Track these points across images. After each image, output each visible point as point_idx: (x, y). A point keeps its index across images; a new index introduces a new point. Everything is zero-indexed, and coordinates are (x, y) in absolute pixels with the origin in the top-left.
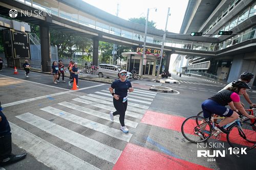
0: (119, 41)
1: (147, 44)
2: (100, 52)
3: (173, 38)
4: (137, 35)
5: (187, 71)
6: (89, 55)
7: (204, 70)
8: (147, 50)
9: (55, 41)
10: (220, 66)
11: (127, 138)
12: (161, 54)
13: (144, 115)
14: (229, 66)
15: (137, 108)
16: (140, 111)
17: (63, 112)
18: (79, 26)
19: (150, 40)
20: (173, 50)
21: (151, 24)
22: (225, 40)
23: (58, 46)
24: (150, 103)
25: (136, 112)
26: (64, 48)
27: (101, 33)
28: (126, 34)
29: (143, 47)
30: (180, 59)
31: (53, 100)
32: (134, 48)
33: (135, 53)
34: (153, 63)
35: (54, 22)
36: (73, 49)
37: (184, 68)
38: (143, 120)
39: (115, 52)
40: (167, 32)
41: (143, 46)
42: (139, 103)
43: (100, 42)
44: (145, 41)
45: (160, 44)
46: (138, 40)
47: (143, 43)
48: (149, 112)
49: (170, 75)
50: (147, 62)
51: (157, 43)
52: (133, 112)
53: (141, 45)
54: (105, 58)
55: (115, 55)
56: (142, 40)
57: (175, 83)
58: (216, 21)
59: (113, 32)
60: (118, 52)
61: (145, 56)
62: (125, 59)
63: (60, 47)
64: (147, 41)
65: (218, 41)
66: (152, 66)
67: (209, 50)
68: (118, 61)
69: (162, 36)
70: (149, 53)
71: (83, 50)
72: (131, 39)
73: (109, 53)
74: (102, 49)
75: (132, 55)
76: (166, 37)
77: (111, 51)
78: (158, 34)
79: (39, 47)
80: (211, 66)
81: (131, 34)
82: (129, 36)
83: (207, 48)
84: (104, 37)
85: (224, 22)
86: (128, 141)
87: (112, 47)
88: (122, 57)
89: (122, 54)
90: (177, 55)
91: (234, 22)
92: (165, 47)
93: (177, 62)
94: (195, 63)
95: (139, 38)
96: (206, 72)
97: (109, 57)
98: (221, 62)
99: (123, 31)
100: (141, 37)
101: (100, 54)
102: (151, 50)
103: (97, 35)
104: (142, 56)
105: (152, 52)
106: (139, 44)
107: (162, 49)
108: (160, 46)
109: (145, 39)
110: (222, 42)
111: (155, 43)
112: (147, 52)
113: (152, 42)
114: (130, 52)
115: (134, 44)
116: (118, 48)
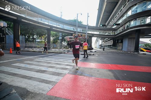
0: (63, 31)
1: (78, 32)
3: (92, 29)
4: (73, 28)
5: (102, 47)
7: (110, 45)
8: (78, 35)
9: (23, 33)
10: (118, 42)
12: (86, 37)
14: (122, 42)
17: (27, 65)
20: (93, 35)
22: (118, 29)
23: (25, 36)
24: (81, 59)
26: (29, 37)
28: (66, 27)
29: (76, 34)
30: (98, 41)
33: (72, 37)
35: (23, 20)
36: (35, 37)
37: (100, 45)
39: (61, 38)
40: (89, 26)
45: (85, 32)
46: (73, 30)
53: (75, 32)
54: (55, 42)
55: (61, 39)
56: (75, 30)
58: (112, 20)
59: (59, 26)
63: (26, 37)
64: (78, 31)
65: (115, 30)
67: (111, 34)
68: (63, 43)
70: (80, 37)
71: (41, 38)
72: (69, 29)
73: (58, 39)
74: (53, 37)
76: (88, 28)
77: (58, 37)
78: (84, 27)
79: (12, 36)
80: (113, 42)
81: (69, 27)
83: (110, 34)
84: (53, 28)
85: (116, 21)
87: (59, 35)
88: (65, 41)
89: (65, 38)
90: (96, 38)
91: (120, 20)
92: (88, 34)
94: (105, 42)
96: (111, 46)
97: (57, 41)
98: (118, 40)
100: (75, 29)
103: (49, 28)
109: (77, 29)
110: (117, 30)
111: (83, 32)
113: (81, 31)
115: (71, 32)
116: (62, 36)
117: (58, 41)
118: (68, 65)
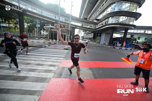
0: (41, 18)
1: (61, 22)
4: (54, 15)
5: (84, 38)
6: (16, 26)
7: (91, 38)
8: (61, 26)
10: (97, 36)
11: (51, 76)
12: (69, 29)
13: (61, 62)
14: (100, 36)
15: (57, 59)
16: (59, 61)
19: (62, 19)
20: (76, 27)
21: (63, 10)
22: (99, 23)
24: (64, 56)
25: (56, 62)
28: (45, 14)
29: (58, 24)
30: (80, 32)
32: (53, 24)
33: (54, 27)
34: (65, 34)
37: (82, 37)
38: (60, 65)
39: (39, 26)
40: (72, 16)
41: (58, 23)
42: (58, 57)
43: (25, 17)
44: (59, 19)
45: (69, 22)
46: (55, 18)
47: (58, 21)
48: (63, 61)
50: (62, 33)
51: (67, 22)
52: (54, 62)
54: (31, 30)
55: (39, 27)
56: (57, 19)
58: (95, 13)
59: (35, 11)
60: (41, 26)
62: (47, 31)
66: (65, 36)
67: (93, 28)
68: (42, 32)
69: (69, 18)
72: (50, 17)
73: (34, 26)
74: (28, 23)
75: (51, 28)
78: (67, 16)
80: (94, 36)
81: (50, 14)
82: (48, 15)
83: (91, 27)
84: (27, 13)
85: (98, 15)
86: (52, 77)
87: (36, 22)
88: (44, 29)
89: (44, 27)
90: (79, 29)
91: (101, 15)
94: (87, 34)
95: (55, 17)
96: (92, 39)
97: (34, 29)
98: (97, 34)
99: (43, 11)
100: (57, 16)
101: (26, 26)
104: (58, 29)
105: (64, 27)
106: (56, 22)
107: (70, 26)
108: (69, 24)
109: (59, 18)
110: (97, 24)
111: (66, 22)
112: (61, 27)
113: (64, 21)
114: (50, 26)
115: (52, 21)
116: (41, 23)
117: (35, 29)
118: (51, 66)
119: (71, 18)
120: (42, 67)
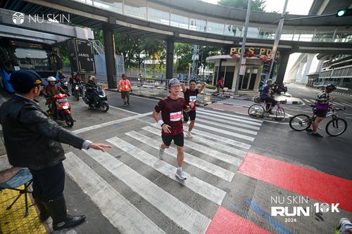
0: (204, 39)
1: (249, 40)
2: (176, 58)
3: (296, 25)
6: (162, 63)
8: (247, 50)
9: (121, 48)
11: (218, 198)
12: (272, 56)
13: (242, 159)
15: (232, 146)
16: (237, 152)
17: (132, 146)
18: (149, 24)
19: (253, 32)
20: (295, 47)
23: (125, 54)
24: (252, 139)
25: (229, 154)
26: (131, 56)
27: (177, 30)
28: (213, 28)
29: (241, 46)
30: (305, 60)
31: (119, 129)
32: (226, 49)
33: (228, 57)
34: (256, 71)
35: (119, 23)
36: (142, 56)
37: (310, 76)
38: (242, 169)
39: (195, 57)
41: (240, 43)
42: (234, 138)
43: (176, 44)
44: (245, 35)
45: (273, 37)
46: (232, 34)
47: (241, 39)
48: (251, 154)
49: (285, 90)
50: (247, 69)
51: (265, 37)
52: (225, 152)
53: (236, 42)
54: (182, 67)
55: (196, 61)
56: (239, 34)
57: (295, 103)
59: (194, 27)
60: (200, 57)
61: (243, 61)
62: (212, 66)
63: (127, 56)
64: (248, 36)
66: (254, 76)
68: (201, 70)
69: (277, 24)
70: (252, 56)
71: (154, 56)
72: (221, 33)
73: (189, 59)
74: (179, 54)
75: (222, 60)
76: (284, 24)
77: (191, 55)
81: (222, 26)
82: (219, 29)
86: (220, 203)
87: (193, 50)
88: (205, 64)
89: (207, 59)
92: (281, 42)
93: (298, 66)
95: (234, 31)
97: (188, 65)
99: (210, 24)
100: (237, 29)
101: (175, 61)
102: (255, 49)
103: (171, 34)
104: (238, 60)
105: (257, 52)
106: (235, 42)
107: (275, 47)
108: (272, 42)
109: (246, 32)
111: (260, 37)
112: (247, 54)
113: (256, 36)
114: (219, 55)
115: (226, 42)
116: (201, 51)
117: (190, 64)
118: (218, 162)
119: (281, 23)
120: (199, 162)
